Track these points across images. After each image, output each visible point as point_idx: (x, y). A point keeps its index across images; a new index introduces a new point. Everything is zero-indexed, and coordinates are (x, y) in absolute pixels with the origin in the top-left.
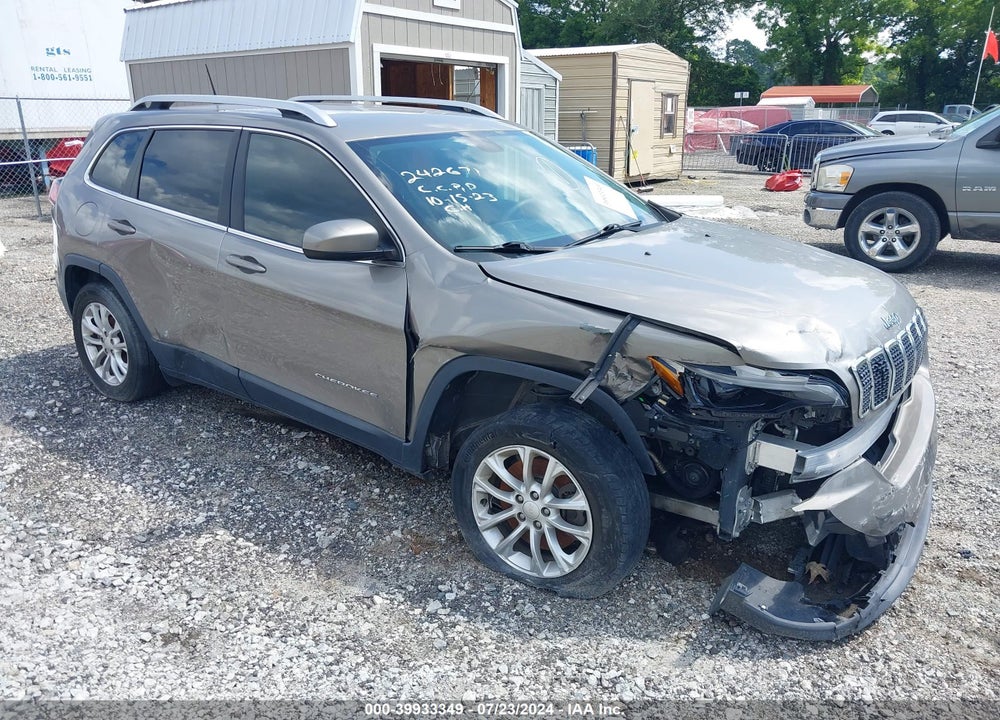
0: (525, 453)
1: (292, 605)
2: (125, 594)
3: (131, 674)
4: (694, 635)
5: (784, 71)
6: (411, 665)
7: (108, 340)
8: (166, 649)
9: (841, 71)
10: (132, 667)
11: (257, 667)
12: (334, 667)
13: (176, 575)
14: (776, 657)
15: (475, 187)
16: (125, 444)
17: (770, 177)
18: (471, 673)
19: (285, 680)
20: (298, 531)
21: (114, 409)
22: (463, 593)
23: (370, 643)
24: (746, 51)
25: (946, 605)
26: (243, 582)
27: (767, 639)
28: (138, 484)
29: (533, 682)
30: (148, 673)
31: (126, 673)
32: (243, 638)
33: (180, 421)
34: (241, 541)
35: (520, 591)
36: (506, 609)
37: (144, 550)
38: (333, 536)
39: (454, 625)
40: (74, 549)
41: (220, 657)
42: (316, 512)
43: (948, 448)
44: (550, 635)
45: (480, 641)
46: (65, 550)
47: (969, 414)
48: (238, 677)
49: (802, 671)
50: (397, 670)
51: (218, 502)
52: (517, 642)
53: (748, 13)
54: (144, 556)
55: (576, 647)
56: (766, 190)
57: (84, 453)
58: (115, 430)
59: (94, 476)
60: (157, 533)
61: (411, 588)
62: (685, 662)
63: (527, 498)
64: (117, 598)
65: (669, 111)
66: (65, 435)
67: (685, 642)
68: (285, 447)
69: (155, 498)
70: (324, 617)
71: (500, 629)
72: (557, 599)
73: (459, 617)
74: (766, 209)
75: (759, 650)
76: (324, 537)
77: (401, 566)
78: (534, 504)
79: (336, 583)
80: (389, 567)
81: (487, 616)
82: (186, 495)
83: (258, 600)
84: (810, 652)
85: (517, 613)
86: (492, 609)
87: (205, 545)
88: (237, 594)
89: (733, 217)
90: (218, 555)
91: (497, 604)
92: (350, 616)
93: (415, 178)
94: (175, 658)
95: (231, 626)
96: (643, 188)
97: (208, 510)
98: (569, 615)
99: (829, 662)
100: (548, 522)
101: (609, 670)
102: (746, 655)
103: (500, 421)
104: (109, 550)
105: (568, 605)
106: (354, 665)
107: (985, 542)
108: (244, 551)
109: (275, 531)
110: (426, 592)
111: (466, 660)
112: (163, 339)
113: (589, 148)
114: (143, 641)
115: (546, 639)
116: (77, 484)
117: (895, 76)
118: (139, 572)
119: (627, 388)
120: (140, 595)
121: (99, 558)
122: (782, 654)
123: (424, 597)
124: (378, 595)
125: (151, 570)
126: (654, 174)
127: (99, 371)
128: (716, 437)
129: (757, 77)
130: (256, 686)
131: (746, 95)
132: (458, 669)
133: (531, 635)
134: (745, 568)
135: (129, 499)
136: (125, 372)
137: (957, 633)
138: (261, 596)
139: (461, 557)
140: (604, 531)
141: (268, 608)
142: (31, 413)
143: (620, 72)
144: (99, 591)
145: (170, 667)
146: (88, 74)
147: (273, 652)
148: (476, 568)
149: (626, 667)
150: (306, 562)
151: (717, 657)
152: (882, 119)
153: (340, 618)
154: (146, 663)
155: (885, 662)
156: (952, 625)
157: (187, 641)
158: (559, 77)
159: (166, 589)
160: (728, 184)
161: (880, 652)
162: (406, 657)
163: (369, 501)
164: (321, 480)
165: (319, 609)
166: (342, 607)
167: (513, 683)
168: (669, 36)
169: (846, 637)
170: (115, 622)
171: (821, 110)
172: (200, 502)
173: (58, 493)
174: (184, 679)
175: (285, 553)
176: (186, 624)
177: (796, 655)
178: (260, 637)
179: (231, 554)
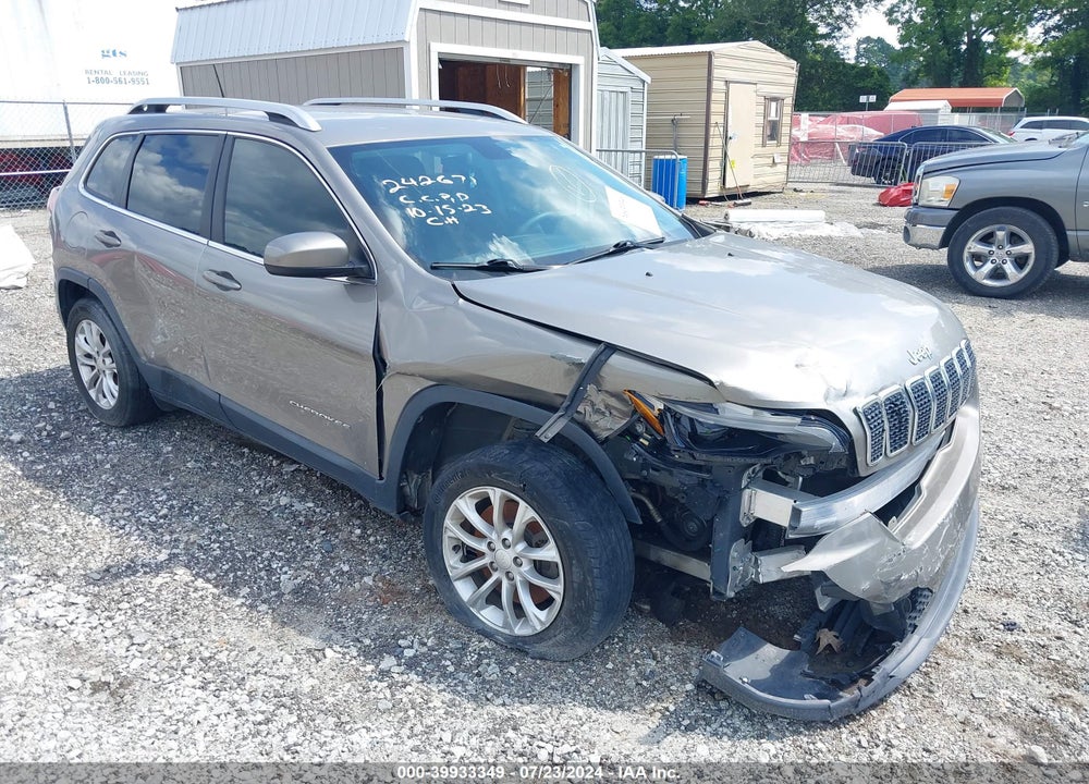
0: (496, 495)
1: (237, 655)
2: (66, 636)
3: (46, 725)
4: (672, 708)
5: (918, 71)
6: (348, 727)
7: (100, 359)
8: (92, 699)
9: (985, 72)
10: (49, 716)
11: (181, 724)
12: (263, 727)
13: (123, 617)
14: (759, 737)
15: (467, 197)
16: (105, 473)
17: (883, 190)
18: (411, 741)
19: (207, 739)
20: (263, 573)
21: (105, 434)
22: (425, 649)
23: (309, 700)
24: (879, 49)
25: (973, 685)
26: (191, 628)
27: (755, 716)
28: (107, 516)
29: (475, 754)
30: (64, 725)
31: (41, 724)
32: (174, 691)
33: (170, 448)
34: (200, 583)
35: (488, 650)
36: (468, 670)
37: (96, 588)
38: (299, 580)
39: (405, 685)
40: (27, 584)
41: (145, 710)
42: (286, 553)
43: (1019, 501)
44: (508, 701)
45: (430, 705)
46: (18, 585)
47: (1053, 463)
48: (158, 733)
49: (786, 755)
50: (330, 733)
51: (185, 539)
52: (469, 707)
53: (880, 7)
54: (95, 595)
55: (533, 716)
56: (879, 204)
57: (59, 482)
58: (99, 457)
59: (64, 506)
60: (113, 570)
61: (367, 642)
62: (654, 738)
63: (498, 545)
64: (57, 640)
65: (773, 117)
66: (47, 461)
67: (660, 715)
68: (271, 480)
69: (121, 532)
70: (265, 670)
71: (455, 692)
72: (528, 660)
73: (413, 676)
74: (874, 226)
75: (743, 728)
76: (287, 580)
77: (364, 617)
78: (507, 553)
79: (290, 632)
80: (351, 618)
81: (445, 675)
82: (154, 531)
83: (202, 649)
84: (801, 733)
85: (479, 675)
86: (451, 669)
87: (162, 585)
88: (182, 641)
89: (832, 234)
90: (171, 596)
91: (458, 664)
92: (295, 670)
93: (398, 187)
94: (100, 709)
95: (165, 677)
96: (740, 202)
97: (174, 547)
98: (536, 678)
99: (820, 745)
100: (521, 574)
101: (563, 744)
102: (726, 734)
103: (470, 460)
104: (61, 587)
105: (539, 667)
106: (285, 725)
107: (1038, 613)
108: (200, 593)
109: (239, 573)
110: (386, 646)
111: (409, 725)
112: (150, 361)
113: (674, 157)
114: (71, 689)
115: (504, 705)
116: (44, 514)
117: (1046, 77)
118: (86, 612)
119: (608, 425)
120: (81, 638)
121: (49, 594)
122: (768, 733)
123: (380, 653)
124: (331, 647)
125: (98, 611)
126: (754, 186)
127: (92, 393)
128: (702, 483)
129: (887, 78)
130: (174, 745)
131: (873, 98)
132: (397, 735)
133: (488, 700)
134: (742, 633)
135: (94, 532)
136: (116, 394)
137: (979, 719)
138: (206, 644)
139: (433, 609)
140: (575, 585)
141: (210, 658)
142: (16, 437)
143: (716, 73)
144: (40, 632)
145: (90, 718)
146: (145, 77)
147: (203, 708)
148: (446, 621)
149: (586, 741)
150: (264, 607)
151: (693, 735)
152: (1027, 126)
153: (283, 671)
154: (65, 713)
155: (886, 749)
156: (974, 710)
157: (115, 691)
158: (648, 79)
159: (108, 633)
160: (838, 198)
161: (882, 737)
162: (345, 718)
163: (348, 543)
164: (301, 519)
165: (263, 661)
166: (289, 659)
167: (452, 754)
168: (787, 34)
169: (846, 717)
170: (48, 666)
171: (957, 115)
172: (167, 538)
173: (23, 523)
174: (100, 733)
175: (244, 597)
176: (119, 673)
177: (784, 736)
178: (193, 690)
179: (185, 597)
